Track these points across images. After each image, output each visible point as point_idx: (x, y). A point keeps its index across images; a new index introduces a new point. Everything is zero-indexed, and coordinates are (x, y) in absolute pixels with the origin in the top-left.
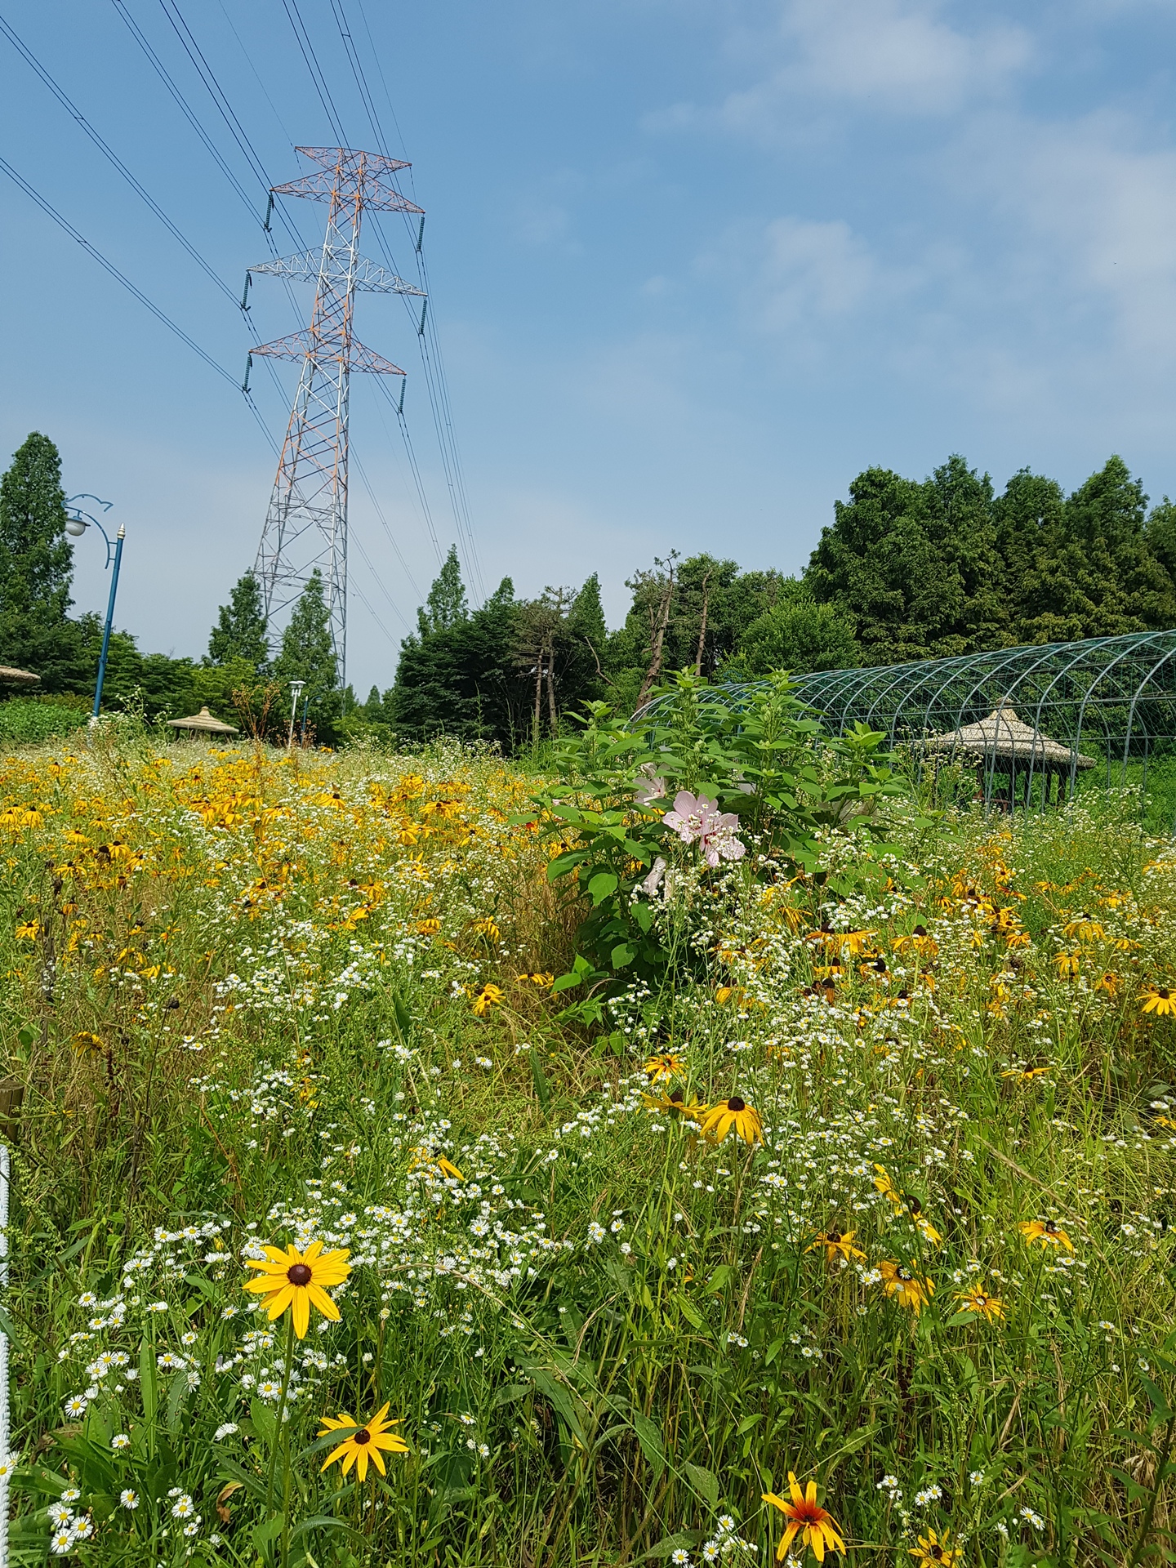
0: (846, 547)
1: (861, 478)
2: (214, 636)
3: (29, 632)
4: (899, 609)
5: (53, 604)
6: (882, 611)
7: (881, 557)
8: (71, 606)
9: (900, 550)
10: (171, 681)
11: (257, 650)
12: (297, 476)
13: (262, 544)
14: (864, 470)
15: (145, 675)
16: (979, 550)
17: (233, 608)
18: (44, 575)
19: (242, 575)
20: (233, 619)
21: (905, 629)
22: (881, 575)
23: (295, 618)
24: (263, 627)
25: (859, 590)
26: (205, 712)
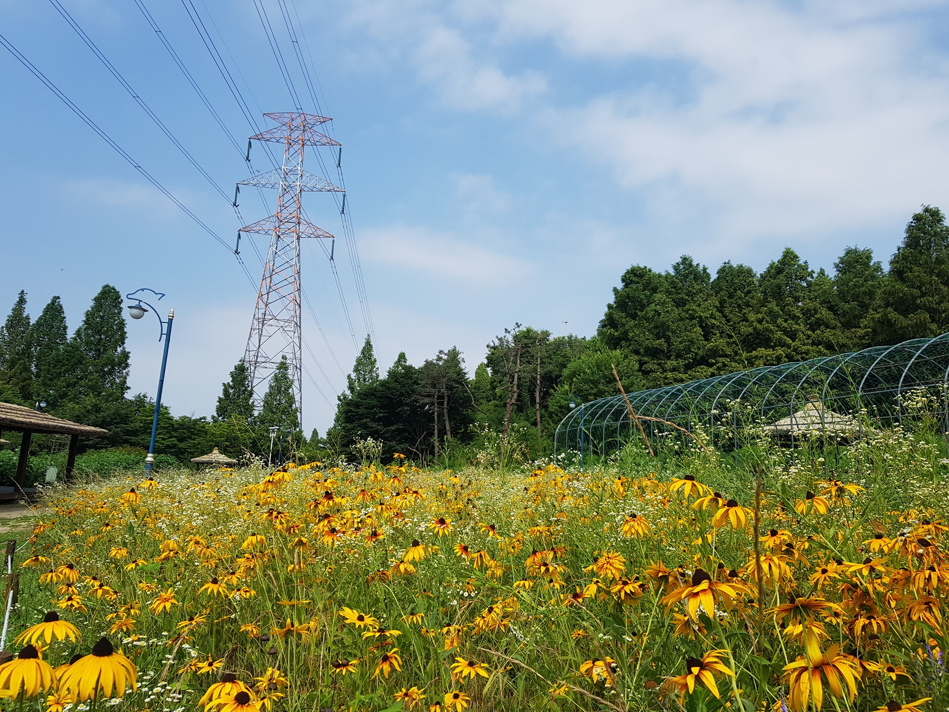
0: (624, 315)
1: (628, 272)
2: (220, 402)
3: (100, 408)
4: (664, 351)
5: (116, 390)
6: (654, 353)
7: (647, 319)
8: (128, 391)
9: (659, 314)
10: (193, 434)
11: (248, 409)
12: (269, 301)
13: (248, 344)
14: (629, 268)
15: (176, 430)
16: (710, 312)
17: (231, 384)
18: (111, 372)
19: (237, 363)
20: (231, 391)
21: (670, 363)
22: (649, 331)
23: (271, 387)
24: (251, 394)
25: (636, 341)
26: (216, 451)
